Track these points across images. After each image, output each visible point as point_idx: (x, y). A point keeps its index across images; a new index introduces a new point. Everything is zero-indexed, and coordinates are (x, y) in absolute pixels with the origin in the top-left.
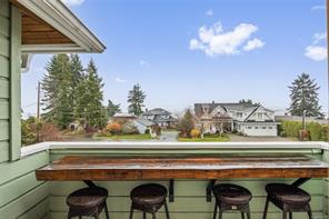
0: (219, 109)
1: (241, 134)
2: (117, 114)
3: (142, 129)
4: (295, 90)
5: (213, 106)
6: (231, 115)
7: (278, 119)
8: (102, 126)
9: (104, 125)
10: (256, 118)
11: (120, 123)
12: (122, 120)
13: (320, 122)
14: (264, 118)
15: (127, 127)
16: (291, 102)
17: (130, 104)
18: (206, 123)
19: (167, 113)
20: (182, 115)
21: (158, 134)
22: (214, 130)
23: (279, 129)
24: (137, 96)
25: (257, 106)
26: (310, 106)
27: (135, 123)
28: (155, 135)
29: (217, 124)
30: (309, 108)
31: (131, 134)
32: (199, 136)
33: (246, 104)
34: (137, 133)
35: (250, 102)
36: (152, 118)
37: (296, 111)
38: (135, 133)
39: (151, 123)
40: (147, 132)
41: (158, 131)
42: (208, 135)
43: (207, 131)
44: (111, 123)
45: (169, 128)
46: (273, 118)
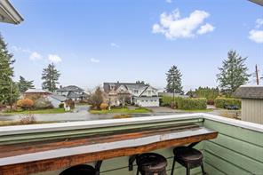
0: (122, 88)
1: (137, 106)
2: (29, 90)
3: (56, 104)
4: (169, 76)
5: (118, 85)
6: (130, 92)
7: (160, 95)
8: (11, 102)
9: (14, 101)
10: (147, 94)
11: (33, 99)
12: (35, 96)
13: (183, 97)
14: (152, 94)
15: (41, 102)
16: (167, 83)
17: (44, 80)
18: (113, 98)
19: (80, 90)
20: (93, 92)
21: (72, 107)
22: (118, 103)
23: (161, 101)
24: (51, 74)
25: (148, 85)
26: (177, 86)
27: (50, 98)
28: (69, 109)
29: (121, 99)
30: (176, 87)
31: (46, 108)
32: (107, 108)
33: (140, 84)
34: (51, 107)
35: (143, 83)
36: (66, 94)
37: (170, 90)
38: (49, 107)
39: (65, 99)
40: (61, 106)
41: (72, 105)
42: (113, 107)
43: (113, 104)
44: (22, 98)
45: (82, 102)
46: (157, 94)
